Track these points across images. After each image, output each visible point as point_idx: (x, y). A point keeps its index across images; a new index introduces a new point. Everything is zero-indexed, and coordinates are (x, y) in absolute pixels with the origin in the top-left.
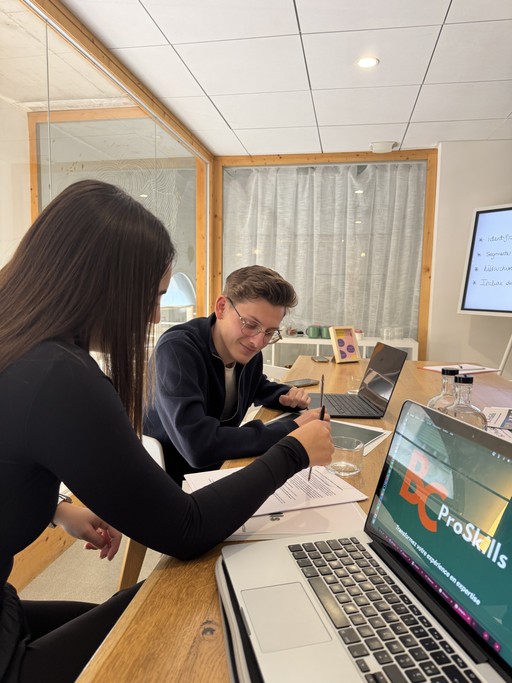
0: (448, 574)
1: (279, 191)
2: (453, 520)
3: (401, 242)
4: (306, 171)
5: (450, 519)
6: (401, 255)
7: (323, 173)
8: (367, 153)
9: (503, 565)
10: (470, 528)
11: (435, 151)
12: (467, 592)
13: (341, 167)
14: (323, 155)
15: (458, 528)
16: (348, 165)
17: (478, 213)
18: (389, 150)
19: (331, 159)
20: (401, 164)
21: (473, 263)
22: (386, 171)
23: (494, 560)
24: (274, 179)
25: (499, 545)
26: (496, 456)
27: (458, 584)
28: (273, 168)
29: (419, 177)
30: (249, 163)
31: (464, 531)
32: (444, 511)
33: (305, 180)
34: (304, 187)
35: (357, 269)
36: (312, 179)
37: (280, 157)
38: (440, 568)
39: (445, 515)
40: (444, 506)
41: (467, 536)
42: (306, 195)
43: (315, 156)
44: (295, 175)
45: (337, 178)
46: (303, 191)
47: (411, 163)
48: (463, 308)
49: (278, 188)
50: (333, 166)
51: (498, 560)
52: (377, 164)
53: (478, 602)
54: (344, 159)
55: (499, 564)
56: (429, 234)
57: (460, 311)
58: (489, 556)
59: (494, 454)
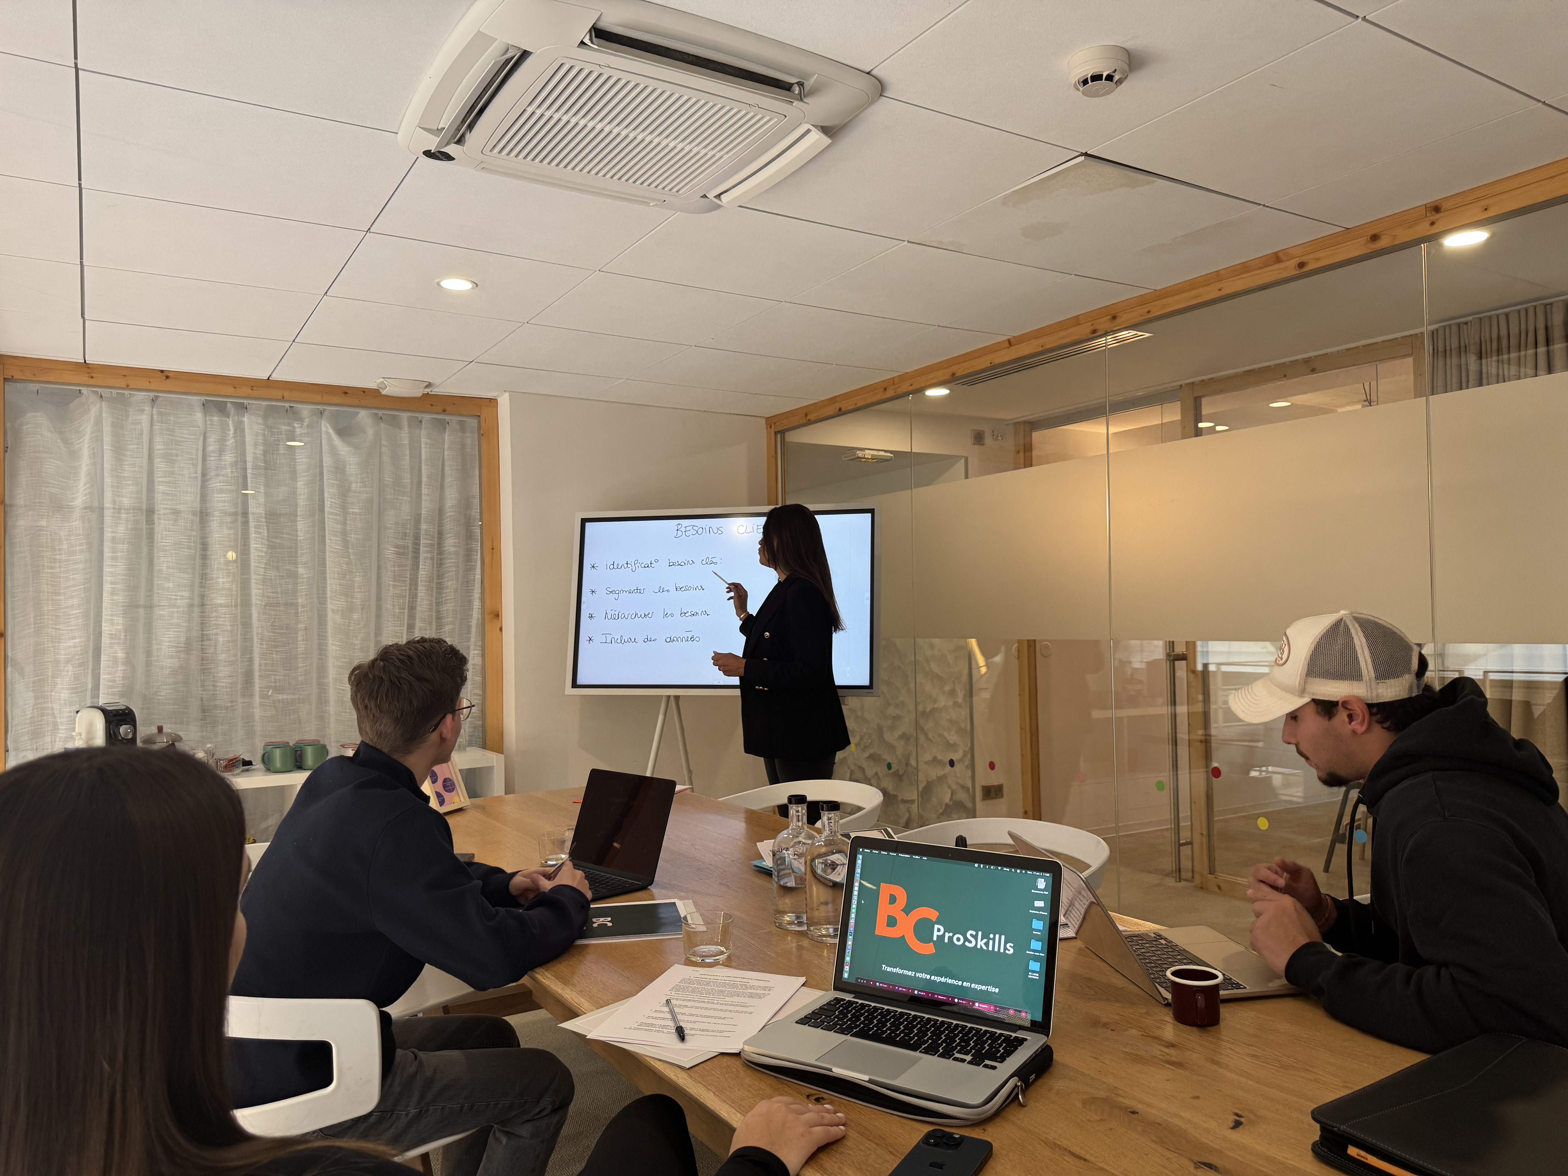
0: (960, 983)
1: (159, 447)
2: (951, 934)
3: (439, 562)
4: (221, 409)
5: (947, 935)
6: (440, 587)
7: (265, 417)
8: (364, 391)
9: (1011, 951)
10: (971, 935)
11: (492, 402)
12: (984, 988)
13: (305, 410)
14: (269, 383)
15: (958, 939)
16: (321, 407)
17: (584, 521)
18: (418, 392)
19: (287, 394)
20: (427, 417)
21: (583, 606)
22: (400, 427)
23: (1002, 950)
24: (145, 418)
25: (1003, 937)
26: (979, 866)
27: (973, 985)
28: (141, 395)
29: (463, 446)
30: (85, 379)
31: (966, 939)
32: (939, 930)
33: (224, 428)
34: (222, 441)
35: (355, 616)
36: (240, 430)
37: (165, 375)
38: (950, 981)
39: (941, 933)
40: (936, 927)
41: (970, 942)
42: (229, 458)
43: (253, 384)
44: (199, 416)
45: (298, 431)
46: (221, 451)
47: (447, 418)
48: (575, 685)
49: (157, 439)
50: (287, 405)
51: (1005, 949)
52: (380, 413)
53: (997, 990)
54: (318, 398)
55: (1007, 952)
56: (493, 551)
57: (569, 690)
58: (996, 950)
59: (976, 865)
